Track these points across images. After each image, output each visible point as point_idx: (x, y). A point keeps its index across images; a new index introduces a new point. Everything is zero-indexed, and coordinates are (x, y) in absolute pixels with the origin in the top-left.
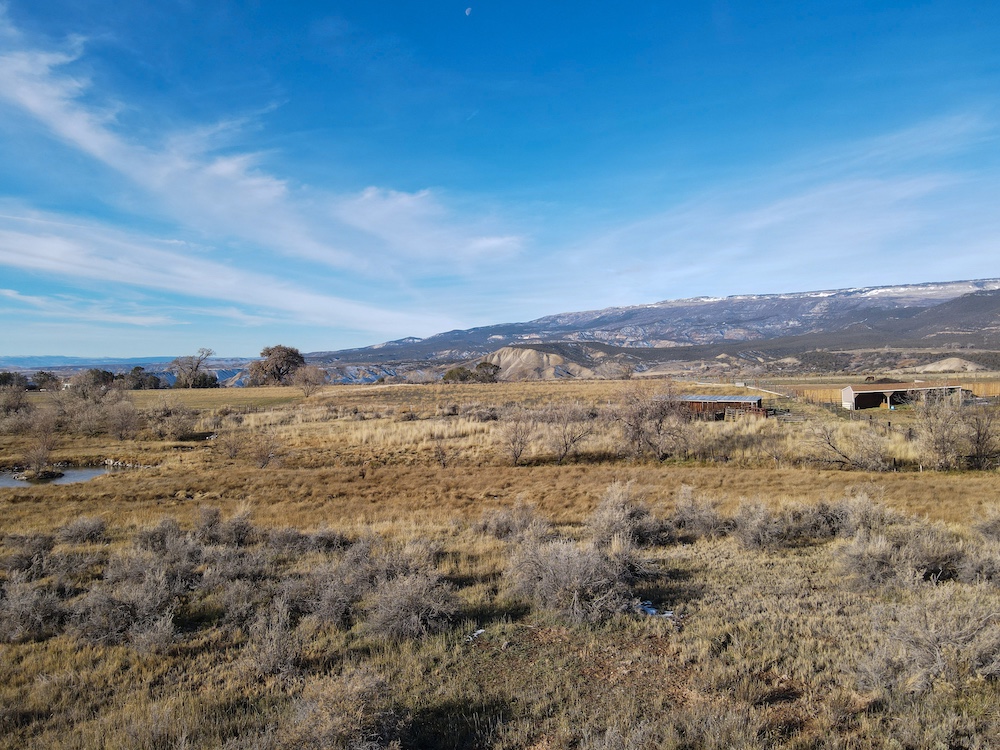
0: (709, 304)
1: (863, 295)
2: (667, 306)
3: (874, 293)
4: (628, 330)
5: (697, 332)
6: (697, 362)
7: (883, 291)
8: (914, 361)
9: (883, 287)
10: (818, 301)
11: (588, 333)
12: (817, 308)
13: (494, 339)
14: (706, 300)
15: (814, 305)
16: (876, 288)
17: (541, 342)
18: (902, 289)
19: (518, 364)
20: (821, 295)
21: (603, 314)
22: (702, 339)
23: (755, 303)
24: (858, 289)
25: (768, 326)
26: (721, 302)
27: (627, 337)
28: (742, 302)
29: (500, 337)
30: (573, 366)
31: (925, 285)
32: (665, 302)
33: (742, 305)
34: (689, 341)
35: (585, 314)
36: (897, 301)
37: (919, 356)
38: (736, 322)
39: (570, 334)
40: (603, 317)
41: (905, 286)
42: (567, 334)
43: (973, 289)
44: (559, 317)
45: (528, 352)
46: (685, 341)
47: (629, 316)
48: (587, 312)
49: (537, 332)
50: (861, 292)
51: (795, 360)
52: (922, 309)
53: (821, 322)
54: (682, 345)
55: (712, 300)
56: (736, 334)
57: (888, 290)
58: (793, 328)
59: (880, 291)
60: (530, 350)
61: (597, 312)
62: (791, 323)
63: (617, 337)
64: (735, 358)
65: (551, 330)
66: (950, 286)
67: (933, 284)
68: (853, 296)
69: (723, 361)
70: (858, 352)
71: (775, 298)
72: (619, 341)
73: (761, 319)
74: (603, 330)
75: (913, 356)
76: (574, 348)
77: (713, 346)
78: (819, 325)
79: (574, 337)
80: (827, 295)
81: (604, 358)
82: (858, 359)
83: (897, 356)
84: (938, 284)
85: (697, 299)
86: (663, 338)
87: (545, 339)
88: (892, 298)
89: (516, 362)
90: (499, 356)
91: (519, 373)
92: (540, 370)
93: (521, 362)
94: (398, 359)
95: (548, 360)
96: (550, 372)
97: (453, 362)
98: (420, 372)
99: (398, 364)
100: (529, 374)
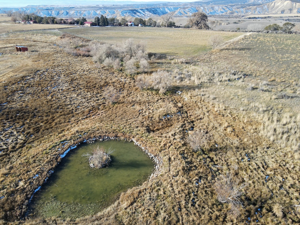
45: (287, 2)
60: (289, 1)
89: (281, 6)
90: (275, 3)
91: (282, 11)
92: (291, 10)
93: (283, 6)
94: (233, 3)
95: (296, 5)
96: (295, 11)
97: (255, 5)
98: (241, 9)
99: (234, 6)
100: (285, 12)
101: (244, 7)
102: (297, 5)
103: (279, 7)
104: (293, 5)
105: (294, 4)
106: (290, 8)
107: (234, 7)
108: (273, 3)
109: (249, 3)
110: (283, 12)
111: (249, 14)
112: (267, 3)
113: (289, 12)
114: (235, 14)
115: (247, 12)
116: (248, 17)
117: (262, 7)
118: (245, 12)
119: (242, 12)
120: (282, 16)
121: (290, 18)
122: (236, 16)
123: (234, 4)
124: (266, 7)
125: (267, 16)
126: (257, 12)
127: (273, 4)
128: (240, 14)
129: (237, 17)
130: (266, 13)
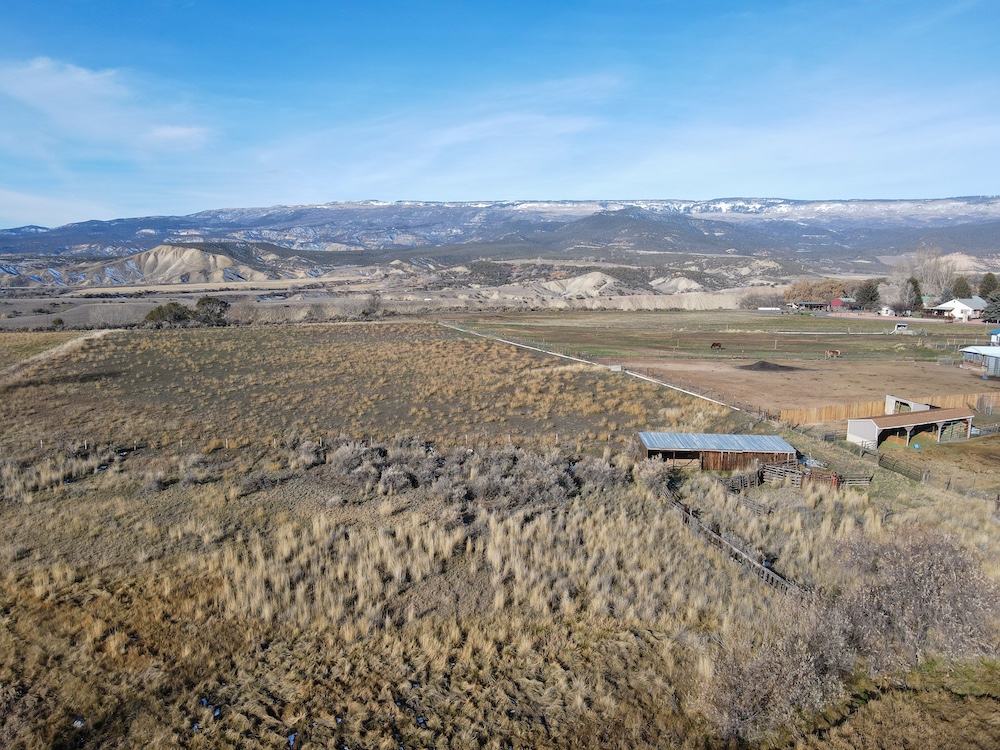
0: (379, 208)
1: (515, 208)
2: (337, 207)
3: (524, 206)
4: (299, 230)
5: (368, 235)
6: (372, 267)
7: (531, 205)
8: (564, 273)
9: (531, 202)
10: (477, 211)
11: (254, 232)
12: (477, 218)
13: (144, 234)
14: (375, 204)
15: (474, 215)
16: (526, 202)
17: (202, 241)
18: (546, 205)
19: (179, 266)
20: (480, 205)
21: (271, 212)
22: (373, 243)
23: (421, 210)
24: (511, 202)
25: (433, 233)
26: (390, 207)
27: (297, 238)
28: (410, 208)
29: (152, 232)
30: (244, 269)
31: (564, 202)
32: (335, 203)
33: (411, 211)
34: (360, 245)
35: (250, 211)
36: (541, 215)
37: (567, 268)
38: (405, 228)
39: (235, 232)
40: (270, 215)
41: (548, 202)
42: (232, 232)
43: (600, 209)
44: (221, 212)
45: (190, 252)
46: (356, 245)
47: (299, 216)
48: (252, 209)
49: (196, 228)
50: (513, 205)
51: (465, 270)
52: (563, 224)
53: (481, 231)
54: (353, 249)
55: (381, 204)
56: (405, 239)
57: (535, 205)
58: (456, 236)
59: (529, 205)
60: (193, 250)
61: (263, 210)
62: (454, 231)
63: (287, 238)
64: (408, 265)
65: (214, 226)
66: (582, 205)
67: (570, 201)
68: (506, 208)
69: (397, 267)
70: (517, 262)
71: (440, 206)
72: (288, 242)
73: (426, 226)
74: (270, 230)
75: (563, 268)
76: (242, 249)
77: (386, 252)
78: (479, 235)
79: (239, 236)
80: (484, 206)
81: (276, 260)
82: (518, 269)
83: (550, 268)
84: (573, 202)
85: (367, 202)
86: (334, 240)
87: (207, 236)
88: (538, 212)
89: (177, 263)
90: (156, 255)
91: (182, 276)
92: (206, 273)
93: (183, 263)
94: (18, 252)
95: (215, 262)
96: (218, 275)
97: (95, 260)
98: (53, 271)
99: (21, 260)
100: (193, 277)
101: (60, 265)
102: (219, 261)
103: (173, 267)
104: (207, 260)
105: (211, 259)
106: (202, 267)
107: (23, 264)
108: (149, 254)
109: (74, 252)
110: (185, 278)
111: (85, 284)
112: (132, 254)
113: (203, 279)
114: (34, 286)
115: (76, 280)
116: (84, 292)
117: (122, 267)
118: (66, 280)
119: (59, 279)
120: (186, 290)
121: (210, 294)
122: (37, 291)
123: (19, 256)
124: (132, 265)
125: (143, 289)
126: (107, 279)
127: (151, 258)
128: (49, 284)
129: (44, 294)
130: (138, 281)
